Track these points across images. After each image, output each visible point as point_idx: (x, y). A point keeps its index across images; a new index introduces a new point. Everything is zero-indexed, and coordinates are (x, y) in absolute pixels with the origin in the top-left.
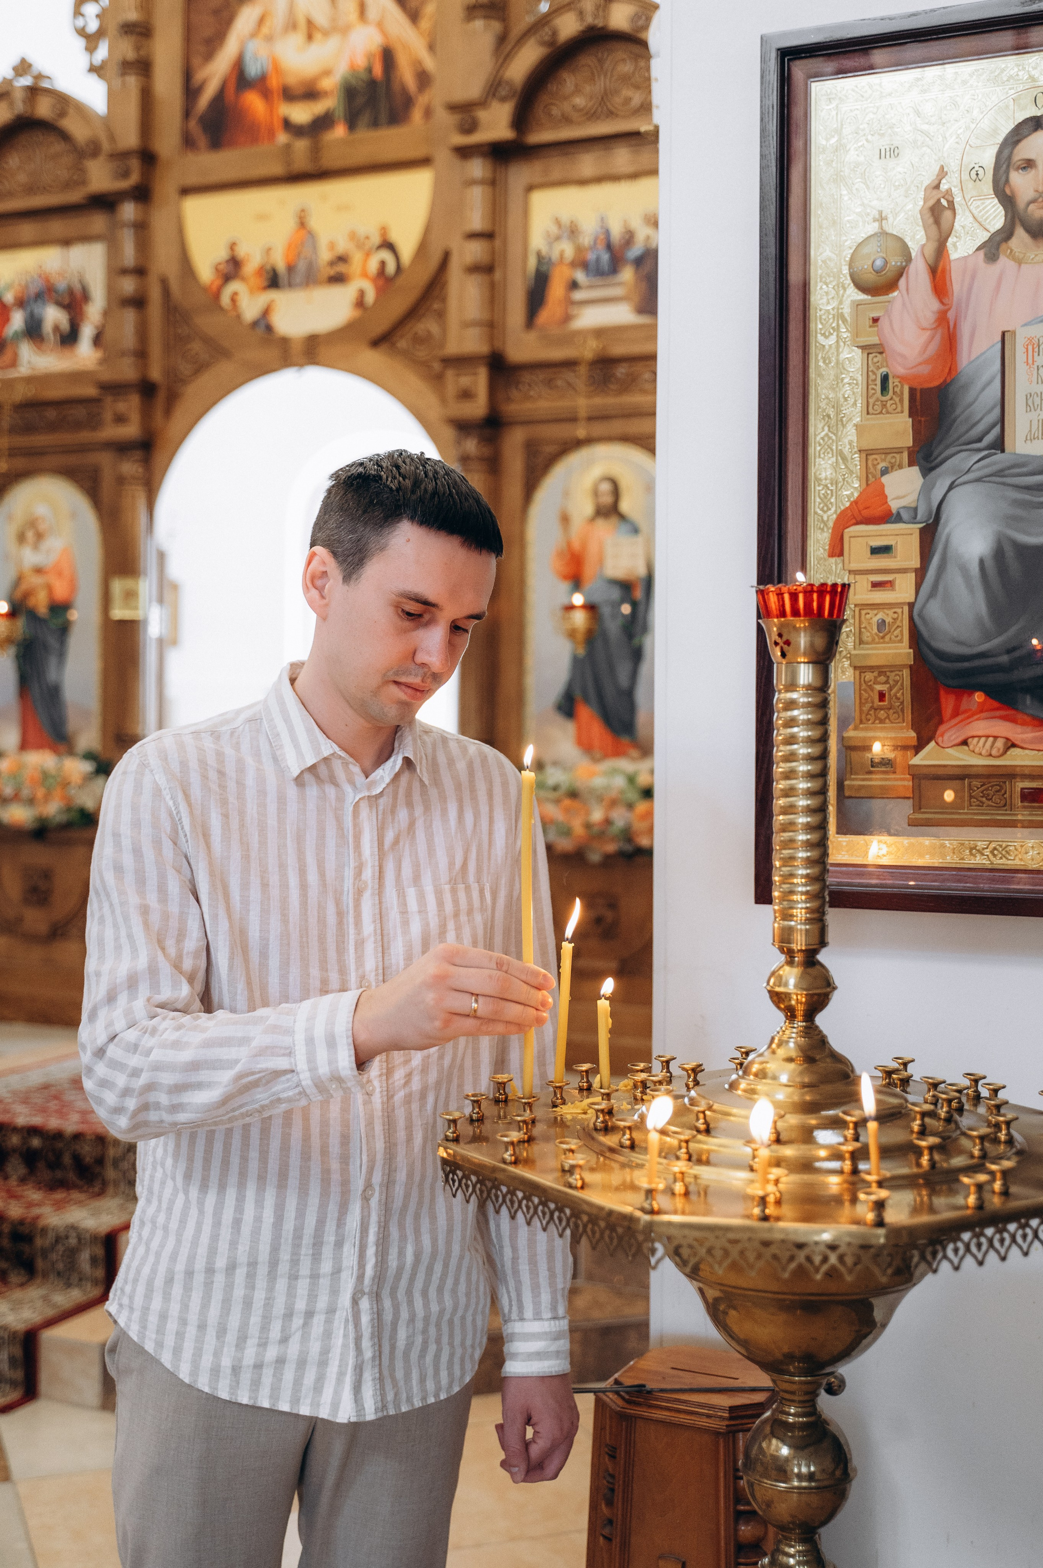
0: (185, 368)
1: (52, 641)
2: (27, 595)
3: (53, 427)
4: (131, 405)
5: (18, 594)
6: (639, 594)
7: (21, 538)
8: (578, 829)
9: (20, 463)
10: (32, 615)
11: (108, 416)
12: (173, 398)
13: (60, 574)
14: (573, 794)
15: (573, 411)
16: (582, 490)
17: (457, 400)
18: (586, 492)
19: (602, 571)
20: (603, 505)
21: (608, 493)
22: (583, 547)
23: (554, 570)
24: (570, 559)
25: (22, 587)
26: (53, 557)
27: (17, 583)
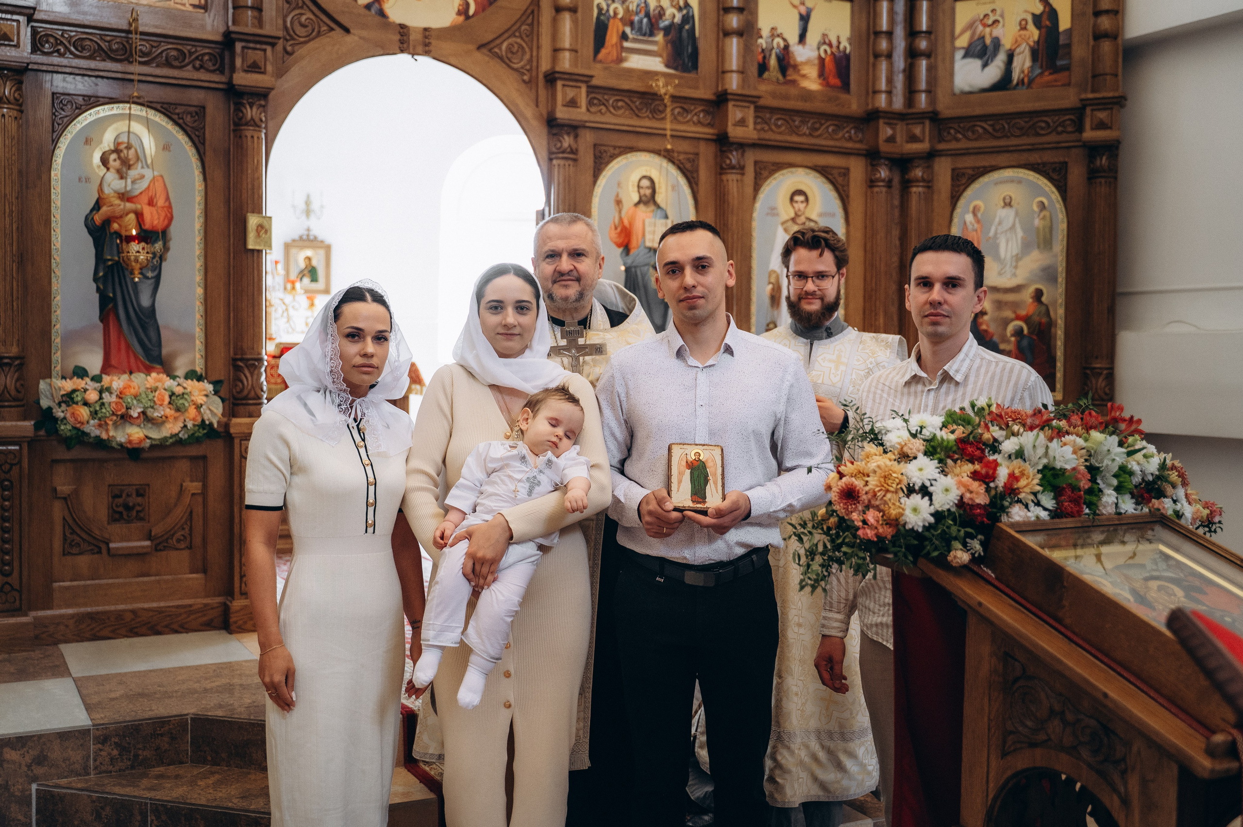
13: (151, 203)
15: (661, 129)
16: (630, 183)
17: (564, 106)
18: (633, 185)
19: (644, 241)
20: (645, 195)
21: (648, 188)
22: (630, 224)
23: (612, 240)
24: (622, 231)
25: (104, 209)
26: (143, 185)
27: (97, 206)
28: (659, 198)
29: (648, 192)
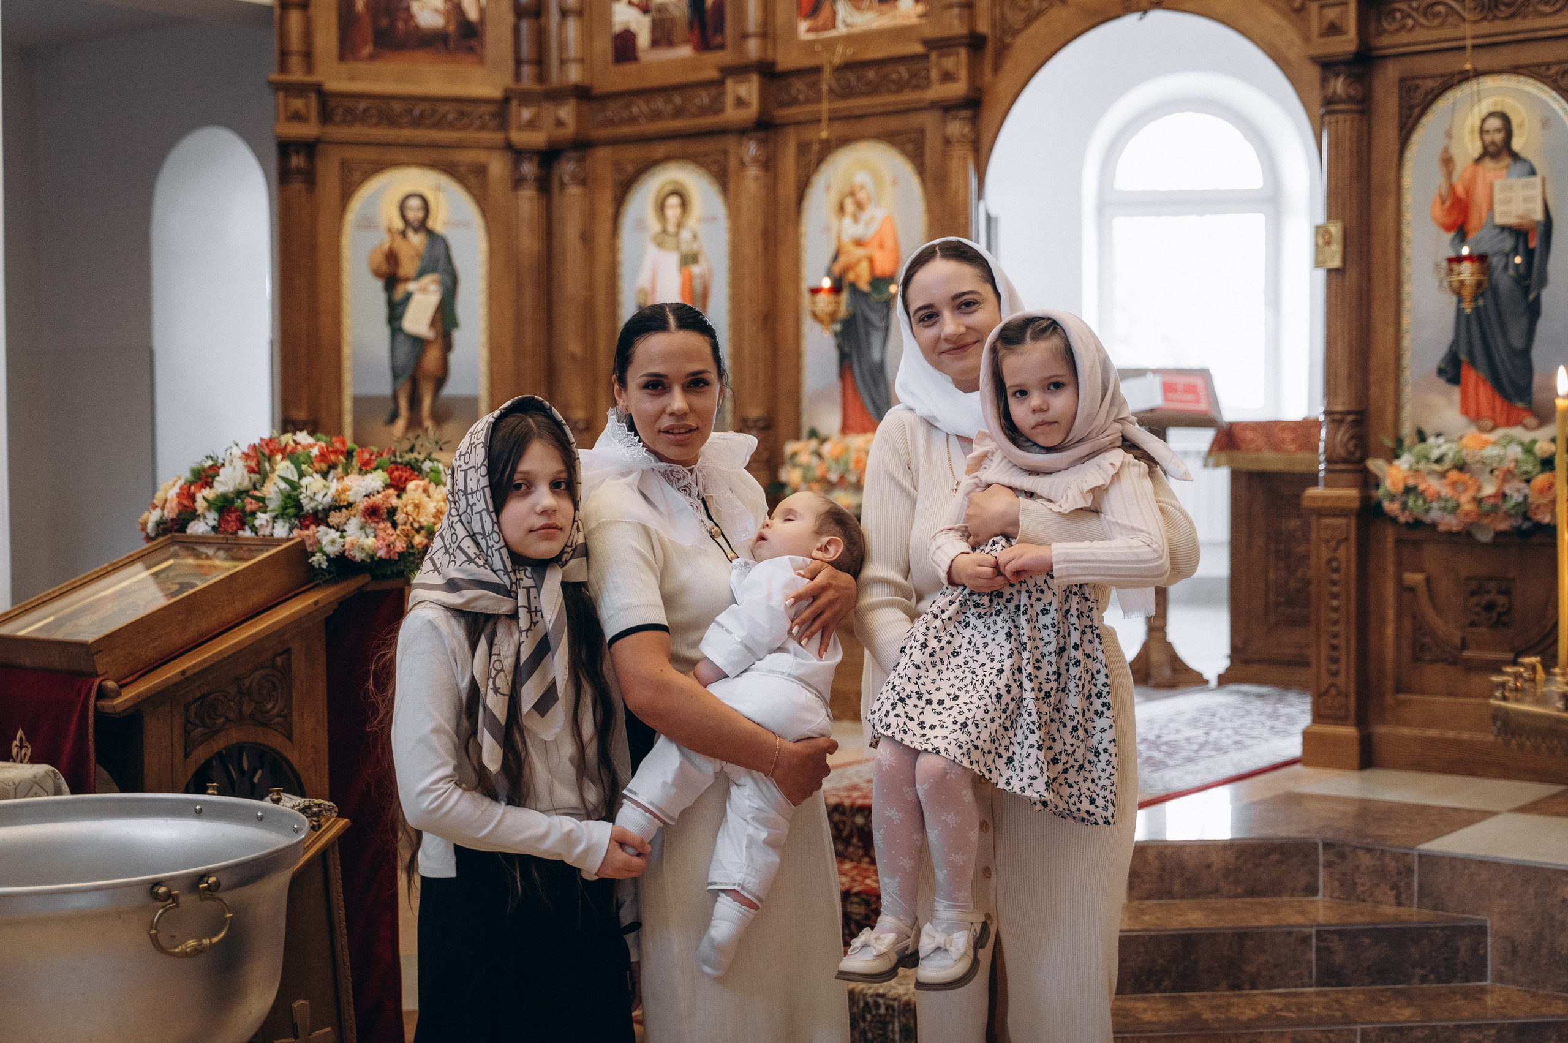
0: (1015, 18)
1: (874, 318)
2: (847, 269)
3: (874, 90)
4: (958, 61)
5: (837, 269)
6: (1534, 243)
7: (841, 208)
8: (1468, 507)
9: (840, 129)
10: (854, 288)
11: (934, 74)
12: (1002, 50)
13: (881, 246)
14: (1461, 467)
15: (1456, 39)
16: (1467, 129)
17: (1322, 35)
18: (1472, 132)
19: (1492, 218)
20: (1493, 143)
21: (1498, 130)
22: (1467, 192)
23: (1434, 219)
24: (1452, 206)
25: (843, 261)
26: (874, 228)
27: (836, 257)
28: (1517, 145)
29: (1498, 137)
